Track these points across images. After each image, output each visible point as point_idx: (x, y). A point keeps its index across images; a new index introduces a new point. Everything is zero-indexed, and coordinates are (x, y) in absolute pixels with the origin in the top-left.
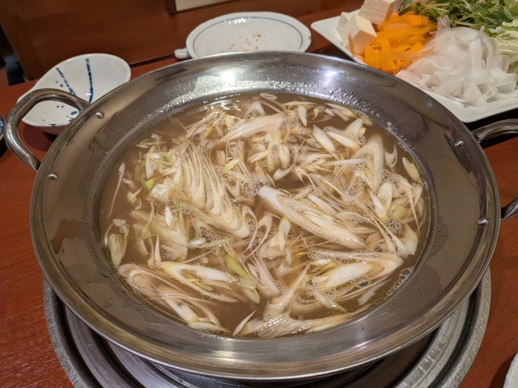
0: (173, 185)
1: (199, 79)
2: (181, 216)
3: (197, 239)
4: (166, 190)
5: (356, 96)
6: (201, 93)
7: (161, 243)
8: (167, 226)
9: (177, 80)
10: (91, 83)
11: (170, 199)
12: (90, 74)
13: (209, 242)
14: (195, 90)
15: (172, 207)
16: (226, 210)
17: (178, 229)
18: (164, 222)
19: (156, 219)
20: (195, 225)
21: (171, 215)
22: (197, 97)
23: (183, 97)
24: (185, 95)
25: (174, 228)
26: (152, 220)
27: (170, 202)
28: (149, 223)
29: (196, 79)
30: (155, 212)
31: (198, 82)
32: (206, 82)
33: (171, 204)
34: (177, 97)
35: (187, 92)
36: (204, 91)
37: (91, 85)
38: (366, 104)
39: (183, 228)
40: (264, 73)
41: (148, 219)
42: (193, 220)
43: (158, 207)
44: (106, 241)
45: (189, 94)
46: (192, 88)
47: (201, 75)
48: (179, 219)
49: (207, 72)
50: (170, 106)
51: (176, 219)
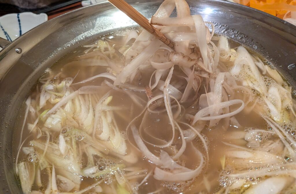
0: (64, 114)
1: (98, 19)
2: (74, 143)
3: (90, 167)
4: (59, 120)
5: (224, 26)
6: (100, 29)
7: (57, 173)
8: (61, 155)
9: (81, 21)
10: (20, 27)
11: (62, 127)
12: (19, 21)
13: (101, 170)
14: (95, 28)
15: (66, 134)
16: (115, 135)
17: (71, 157)
18: (58, 150)
19: (51, 148)
20: (87, 151)
21: (64, 143)
22: (96, 33)
23: (86, 33)
24: (88, 32)
25: (67, 157)
26: (48, 149)
27: (63, 130)
28: (44, 153)
29: (96, 19)
30: (50, 140)
31: (97, 22)
32: (104, 22)
33: (64, 131)
34: (81, 33)
35: (88, 29)
36: (102, 28)
37: (20, 28)
38: (233, 31)
39: (75, 155)
40: (148, 12)
41: (44, 148)
42: (85, 146)
43: (53, 136)
44: (17, 170)
45: (91, 31)
46: (93, 26)
47: (100, 16)
48: (72, 146)
49: (104, 13)
50: (76, 41)
51: (69, 147)
